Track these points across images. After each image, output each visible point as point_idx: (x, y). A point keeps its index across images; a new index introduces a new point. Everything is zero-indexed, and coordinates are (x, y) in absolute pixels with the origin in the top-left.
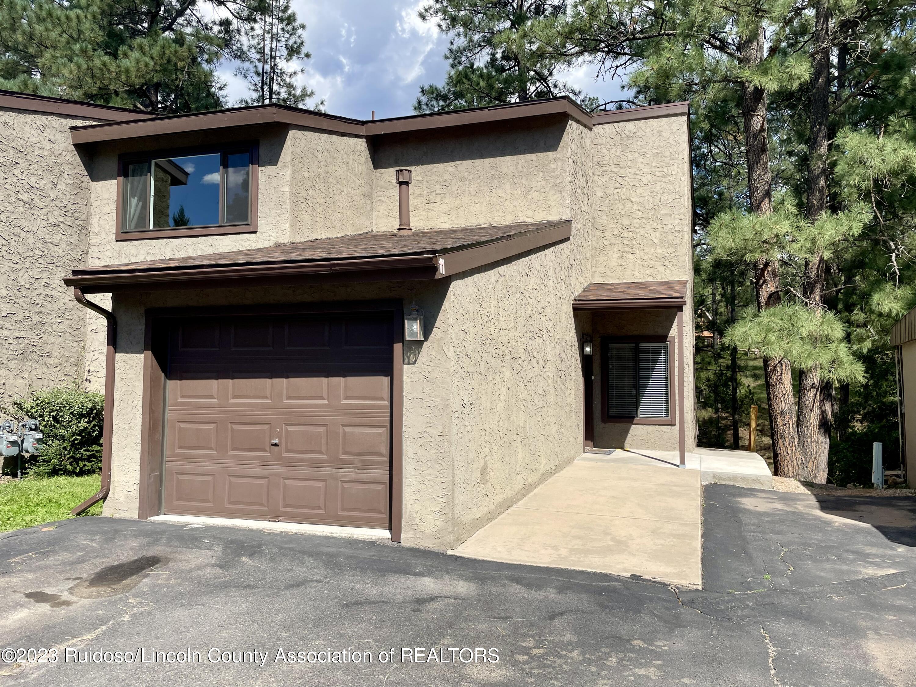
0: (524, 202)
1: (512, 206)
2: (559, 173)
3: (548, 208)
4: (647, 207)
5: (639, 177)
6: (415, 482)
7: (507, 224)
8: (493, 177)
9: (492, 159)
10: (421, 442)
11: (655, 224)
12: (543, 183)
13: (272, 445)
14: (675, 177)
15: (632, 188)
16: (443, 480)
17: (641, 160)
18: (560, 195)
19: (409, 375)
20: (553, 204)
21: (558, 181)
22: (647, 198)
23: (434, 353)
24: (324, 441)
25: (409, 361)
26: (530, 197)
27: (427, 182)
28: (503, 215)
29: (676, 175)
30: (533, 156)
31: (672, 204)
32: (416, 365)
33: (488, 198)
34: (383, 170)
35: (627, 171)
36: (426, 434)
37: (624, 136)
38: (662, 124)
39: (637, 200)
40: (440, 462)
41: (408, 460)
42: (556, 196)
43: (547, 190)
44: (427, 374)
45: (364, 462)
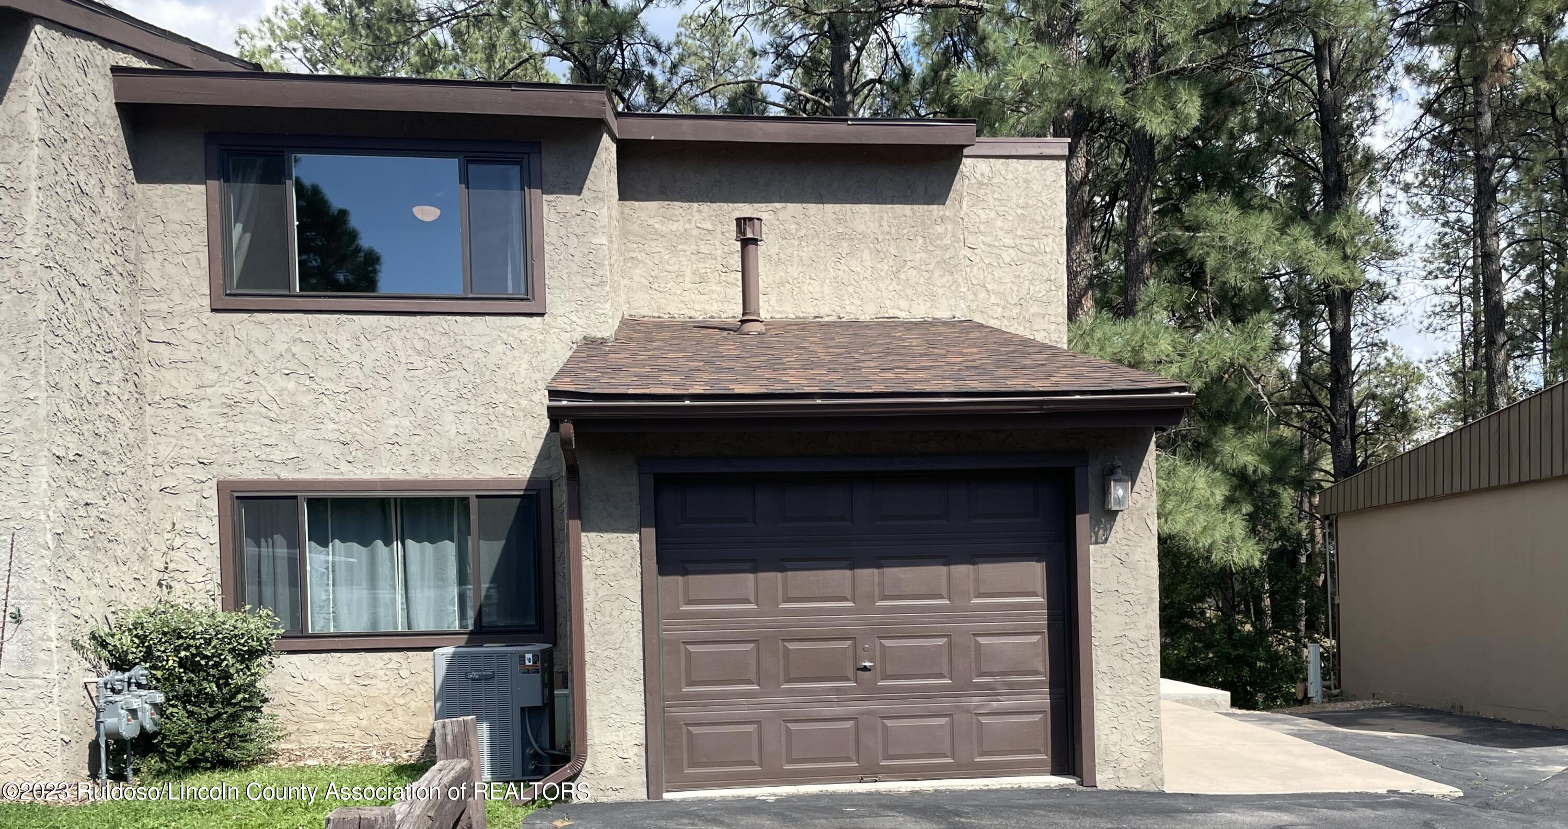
0: (894, 284)
1: (874, 290)
2: (949, 242)
3: (933, 297)
4: (1010, 300)
5: (997, 251)
6: (1110, 705)
7: (868, 319)
8: (840, 237)
9: (839, 206)
10: (1117, 649)
11: (1022, 329)
12: (924, 255)
13: (859, 669)
14: (1049, 256)
15: (987, 268)
16: (1149, 699)
17: (999, 223)
18: (950, 278)
19: (1098, 559)
20: (940, 291)
21: (948, 256)
22: (1009, 286)
23: (1132, 528)
24: (945, 660)
25: (1096, 539)
26: (903, 276)
27: (723, 233)
28: (859, 303)
29: (1051, 253)
30: (906, 210)
31: (1045, 298)
32: (1107, 545)
33: (832, 273)
34: (636, 204)
35: (979, 240)
36: (1124, 640)
37: (973, 181)
38: (1031, 169)
39: (995, 288)
40: (1145, 675)
41: (1100, 676)
42: (945, 280)
43: (931, 267)
44: (1124, 557)
45: (1010, 685)
